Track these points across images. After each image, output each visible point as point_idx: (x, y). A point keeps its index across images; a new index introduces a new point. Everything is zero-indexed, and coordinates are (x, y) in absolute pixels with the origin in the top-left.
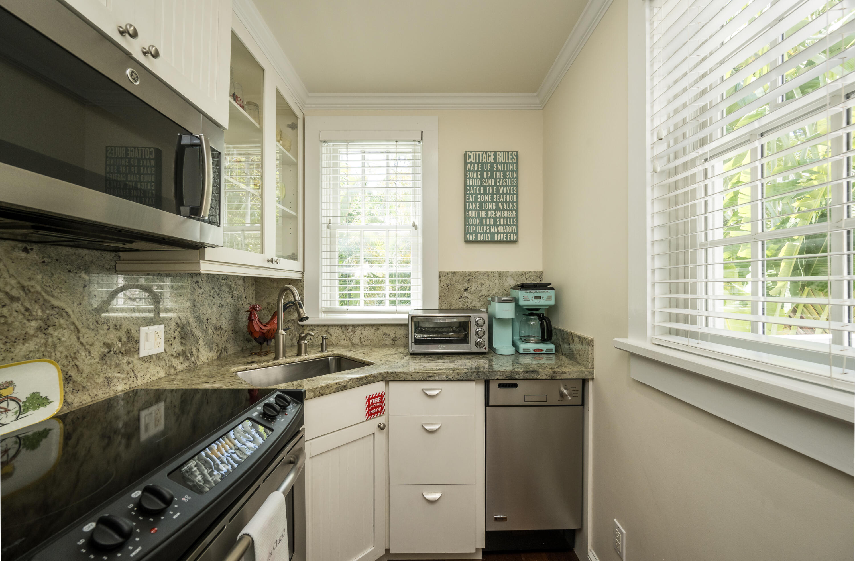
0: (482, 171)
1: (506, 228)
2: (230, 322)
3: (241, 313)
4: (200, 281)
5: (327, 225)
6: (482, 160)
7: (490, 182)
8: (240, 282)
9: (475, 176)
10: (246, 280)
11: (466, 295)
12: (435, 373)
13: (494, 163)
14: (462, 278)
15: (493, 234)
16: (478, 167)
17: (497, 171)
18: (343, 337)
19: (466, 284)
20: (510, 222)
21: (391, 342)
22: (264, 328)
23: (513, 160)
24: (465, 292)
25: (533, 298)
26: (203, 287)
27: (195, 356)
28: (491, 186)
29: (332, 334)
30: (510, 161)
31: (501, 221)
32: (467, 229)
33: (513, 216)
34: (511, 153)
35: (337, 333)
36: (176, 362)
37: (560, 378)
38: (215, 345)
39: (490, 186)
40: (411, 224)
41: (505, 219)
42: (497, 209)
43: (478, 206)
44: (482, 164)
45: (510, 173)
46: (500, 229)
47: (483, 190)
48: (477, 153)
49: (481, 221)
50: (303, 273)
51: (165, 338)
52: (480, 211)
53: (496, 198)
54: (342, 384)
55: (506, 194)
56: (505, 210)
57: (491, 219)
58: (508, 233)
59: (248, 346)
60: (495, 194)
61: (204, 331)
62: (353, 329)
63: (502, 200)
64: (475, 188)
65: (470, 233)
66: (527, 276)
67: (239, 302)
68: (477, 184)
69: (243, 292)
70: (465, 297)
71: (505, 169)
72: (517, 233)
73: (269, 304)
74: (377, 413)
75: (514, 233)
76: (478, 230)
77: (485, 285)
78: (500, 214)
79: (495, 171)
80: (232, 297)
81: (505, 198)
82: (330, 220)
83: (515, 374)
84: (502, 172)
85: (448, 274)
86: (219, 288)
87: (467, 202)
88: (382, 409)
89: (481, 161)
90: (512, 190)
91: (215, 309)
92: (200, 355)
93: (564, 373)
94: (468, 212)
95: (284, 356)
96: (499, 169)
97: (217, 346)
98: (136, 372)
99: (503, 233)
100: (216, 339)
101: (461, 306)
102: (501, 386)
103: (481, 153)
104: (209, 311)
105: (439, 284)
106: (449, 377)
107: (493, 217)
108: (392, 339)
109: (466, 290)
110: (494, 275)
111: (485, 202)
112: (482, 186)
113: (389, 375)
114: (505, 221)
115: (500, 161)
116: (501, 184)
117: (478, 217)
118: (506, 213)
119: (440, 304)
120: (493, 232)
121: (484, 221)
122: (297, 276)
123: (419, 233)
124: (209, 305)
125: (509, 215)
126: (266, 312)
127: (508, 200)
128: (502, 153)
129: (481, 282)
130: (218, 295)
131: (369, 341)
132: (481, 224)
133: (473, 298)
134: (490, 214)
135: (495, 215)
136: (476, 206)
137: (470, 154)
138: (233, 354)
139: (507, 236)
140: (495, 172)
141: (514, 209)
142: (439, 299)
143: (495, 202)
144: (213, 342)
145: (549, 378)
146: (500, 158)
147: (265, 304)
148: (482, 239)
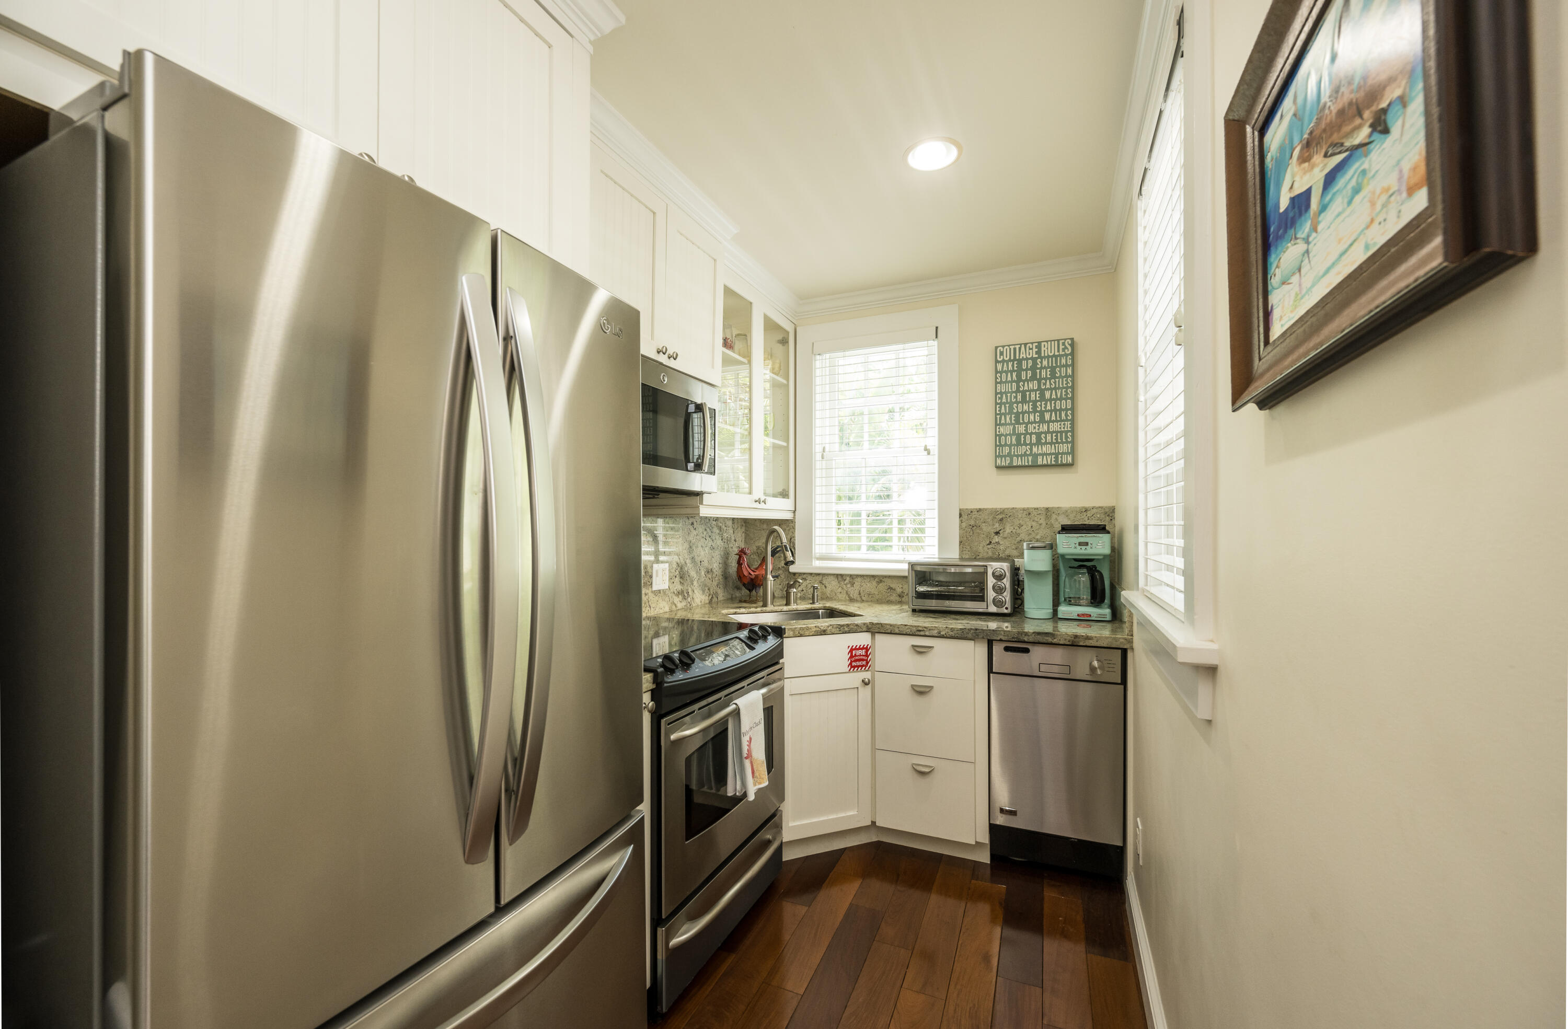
0: (1019, 370)
1: (1055, 447)
2: (721, 565)
3: (730, 557)
4: (695, 523)
5: (821, 454)
6: (1019, 357)
7: (1031, 386)
8: (730, 523)
9: (1009, 379)
10: (735, 521)
11: (997, 541)
12: (925, 628)
13: (1036, 358)
14: (991, 517)
15: (1035, 456)
16: (1013, 366)
17: (1041, 368)
18: (840, 590)
19: (997, 525)
20: (1061, 439)
21: (898, 599)
22: (752, 573)
23: (1066, 350)
24: (996, 536)
25: (1077, 544)
26: (697, 529)
27: (691, 597)
28: (1033, 390)
29: (827, 585)
30: (1061, 353)
31: (1048, 438)
32: (998, 451)
33: (1066, 429)
34: (1064, 341)
35: (832, 585)
36: (677, 600)
37: (1084, 644)
38: (707, 589)
39: (1030, 391)
40: (923, 448)
41: (1054, 434)
42: (1042, 420)
43: (1013, 419)
44: (1020, 361)
45: (1061, 370)
46: (1046, 449)
47: (1020, 397)
48: (1012, 347)
49: (1018, 440)
50: (794, 512)
51: (669, 576)
52: (1017, 426)
53: (1040, 406)
54: (822, 628)
55: (1055, 400)
56: (1053, 422)
57: (1033, 436)
58: (1059, 453)
59: (738, 594)
60: (1038, 401)
61: (698, 572)
62: (851, 580)
63: (1048, 408)
64: (1009, 395)
65: (1002, 457)
66: (1089, 514)
67: (728, 545)
68: (1011, 389)
69: (732, 535)
70: (997, 542)
71: (1054, 365)
72: (1073, 452)
73: (758, 548)
74: (862, 666)
75: (1067, 453)
76: (1014, 452)
77: (1024, 527)
78: (1046, 428)
79: (1038, 368)
80: (722, 540)
81: (1053, 405)
82: (824, 448)
83: (1023, 636)
84: (1048, 370)
85: (971, 512)
86: (710, 530)
87: (998, 414)
88: (867, 663)
89: (1017, 358)
90: (1064, 393)
91: (707, 551)
92: (694, 596)
93: (1090, 639)
94: (999, 428)
95: (772, 603)
96: (1045, 366)
97: (709, 589)
98: (650, 603)
99: (1051, 454)
100: (708, 582)
101: (990, 554)
102: (1007, 649)
103: (1017, 347)
104: (702, 553)
105: (960, 526)
106: (942, 633)
107: (1035, 433)
108: (899, 595)
109: (997, 533)
110: (1039, 512)
111: (1023, 413)
112: (1019, 392)
113: (874, 626)
114: (1054, 438)
115: (1046, 355)
116: (1048, 386)
117: (1014, 433)
118: (1054, 427)
119: (961, 551)
120: (1035, 453)
121: (1022, 439)
122: (788, 516)
123: (935, 459)
124: (702, 547)
125: (1060, 428)
126: (755, 557)
127: (1058, 408)
128: (1049, 343)
129: (1018, 522)
130: (710, 536)
131: (870, 596)
132: (1019, 443)
133: (1007, 544)
134: (1031, 428)
135: (1038, 429)
136: (1011, 419)
137: (1002, 350)
138: (723, 600)
139: (1056, 458)
140: (1038, 371)
141: (1067, 420)
142: (960, 545)
143: (1038, 412)
144: (706, 585)
145: (1068, 643)
146: (1045, 351)
147: (755, 548)
148: (1020, 463)
